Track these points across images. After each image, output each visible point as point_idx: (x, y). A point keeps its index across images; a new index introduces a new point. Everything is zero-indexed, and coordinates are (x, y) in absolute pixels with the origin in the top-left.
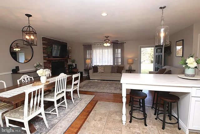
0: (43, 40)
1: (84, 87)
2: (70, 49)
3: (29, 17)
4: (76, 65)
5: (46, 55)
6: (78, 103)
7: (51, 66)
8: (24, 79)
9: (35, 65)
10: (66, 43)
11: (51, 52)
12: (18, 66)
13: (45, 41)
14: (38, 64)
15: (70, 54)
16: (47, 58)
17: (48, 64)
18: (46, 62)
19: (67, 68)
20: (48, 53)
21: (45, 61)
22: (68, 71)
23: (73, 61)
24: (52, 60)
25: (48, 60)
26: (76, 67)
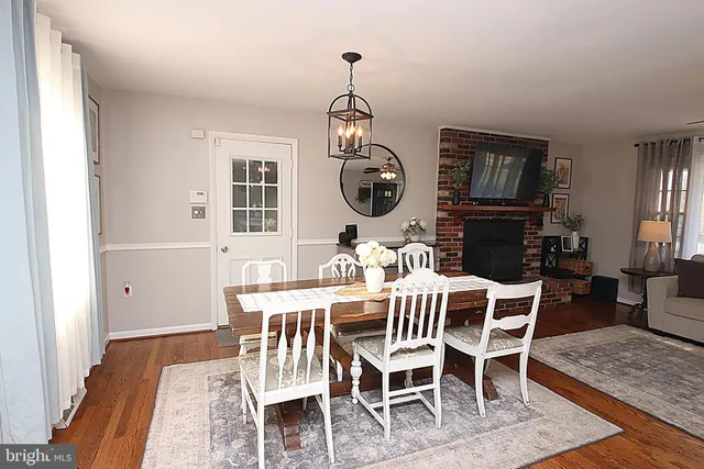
0: (442, 140)
1: (586, 358)
2: (562, 169)
3: (352, 62)
4: (584, 241)
5: (447, 193)
6: (504, 423)
7: (461, 235)
8: (339, 267)
9: (405, 226)
10: (546, 144)
11: (468, 183)
12: (355, 226)
13: (449, 140)
14: (413, 223)
15: (555, 191)
16: (450, 203)
17: (451, 225)
18: (443, 219)
19: (535, 251)
20: (455, 186)
21: (441, 214)
22: (538, 264)
23: (575, 224)
24: (470, 213)
25: (451, 212)
26: (583, 252)
